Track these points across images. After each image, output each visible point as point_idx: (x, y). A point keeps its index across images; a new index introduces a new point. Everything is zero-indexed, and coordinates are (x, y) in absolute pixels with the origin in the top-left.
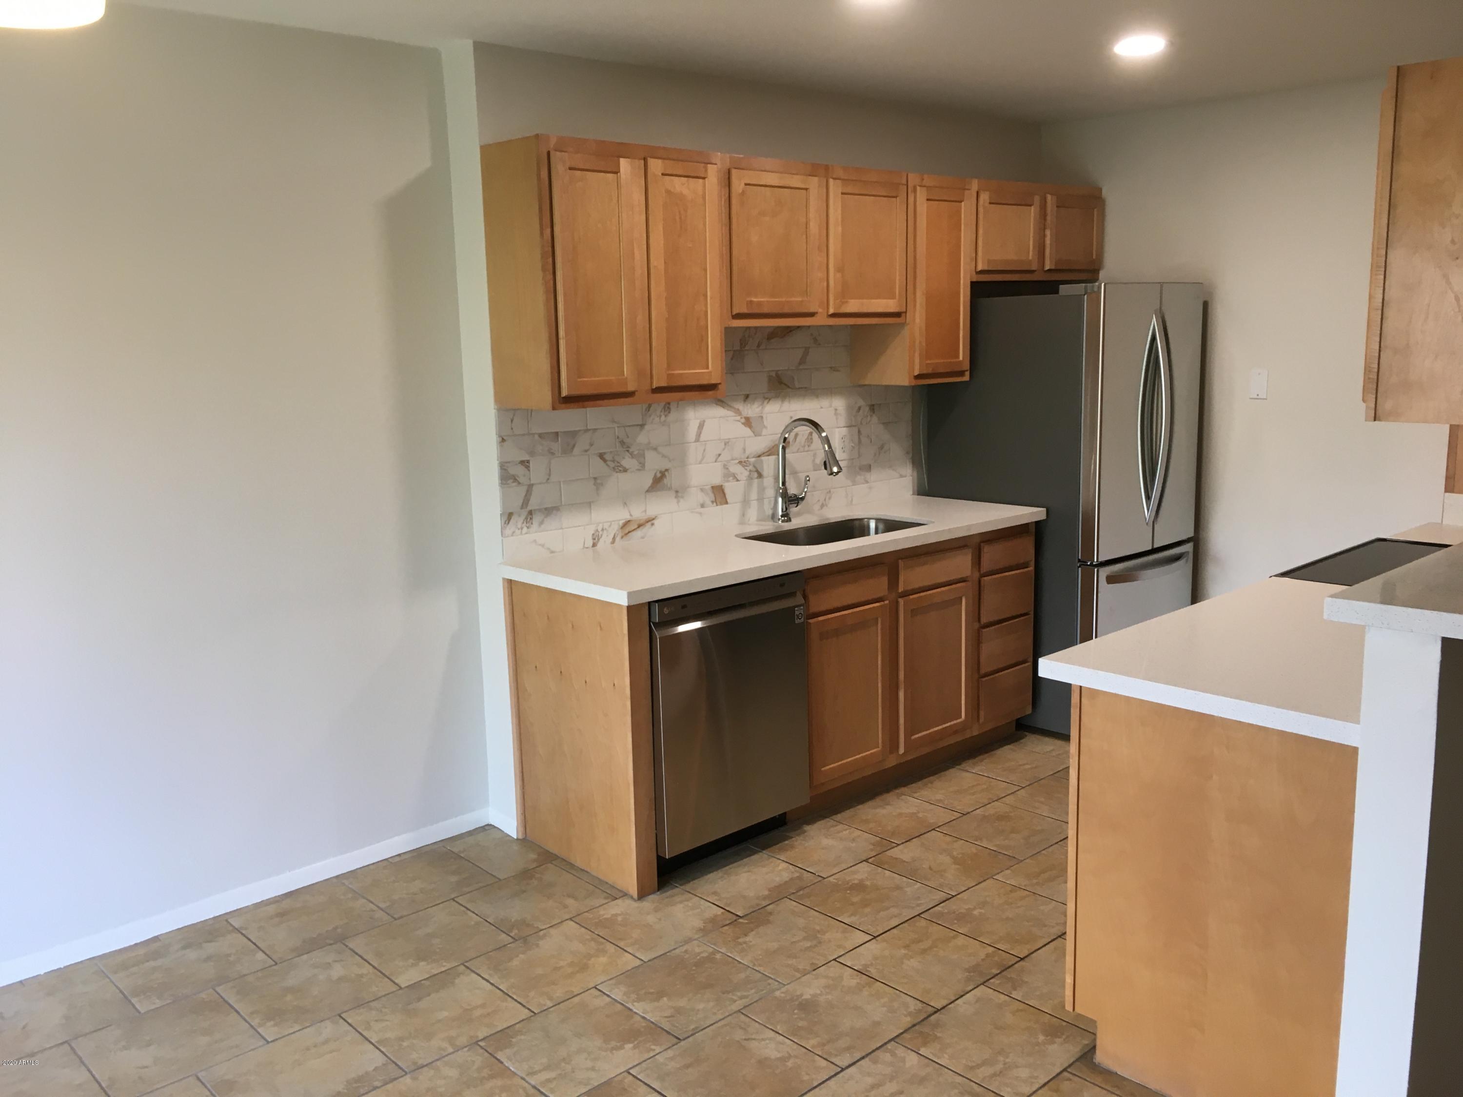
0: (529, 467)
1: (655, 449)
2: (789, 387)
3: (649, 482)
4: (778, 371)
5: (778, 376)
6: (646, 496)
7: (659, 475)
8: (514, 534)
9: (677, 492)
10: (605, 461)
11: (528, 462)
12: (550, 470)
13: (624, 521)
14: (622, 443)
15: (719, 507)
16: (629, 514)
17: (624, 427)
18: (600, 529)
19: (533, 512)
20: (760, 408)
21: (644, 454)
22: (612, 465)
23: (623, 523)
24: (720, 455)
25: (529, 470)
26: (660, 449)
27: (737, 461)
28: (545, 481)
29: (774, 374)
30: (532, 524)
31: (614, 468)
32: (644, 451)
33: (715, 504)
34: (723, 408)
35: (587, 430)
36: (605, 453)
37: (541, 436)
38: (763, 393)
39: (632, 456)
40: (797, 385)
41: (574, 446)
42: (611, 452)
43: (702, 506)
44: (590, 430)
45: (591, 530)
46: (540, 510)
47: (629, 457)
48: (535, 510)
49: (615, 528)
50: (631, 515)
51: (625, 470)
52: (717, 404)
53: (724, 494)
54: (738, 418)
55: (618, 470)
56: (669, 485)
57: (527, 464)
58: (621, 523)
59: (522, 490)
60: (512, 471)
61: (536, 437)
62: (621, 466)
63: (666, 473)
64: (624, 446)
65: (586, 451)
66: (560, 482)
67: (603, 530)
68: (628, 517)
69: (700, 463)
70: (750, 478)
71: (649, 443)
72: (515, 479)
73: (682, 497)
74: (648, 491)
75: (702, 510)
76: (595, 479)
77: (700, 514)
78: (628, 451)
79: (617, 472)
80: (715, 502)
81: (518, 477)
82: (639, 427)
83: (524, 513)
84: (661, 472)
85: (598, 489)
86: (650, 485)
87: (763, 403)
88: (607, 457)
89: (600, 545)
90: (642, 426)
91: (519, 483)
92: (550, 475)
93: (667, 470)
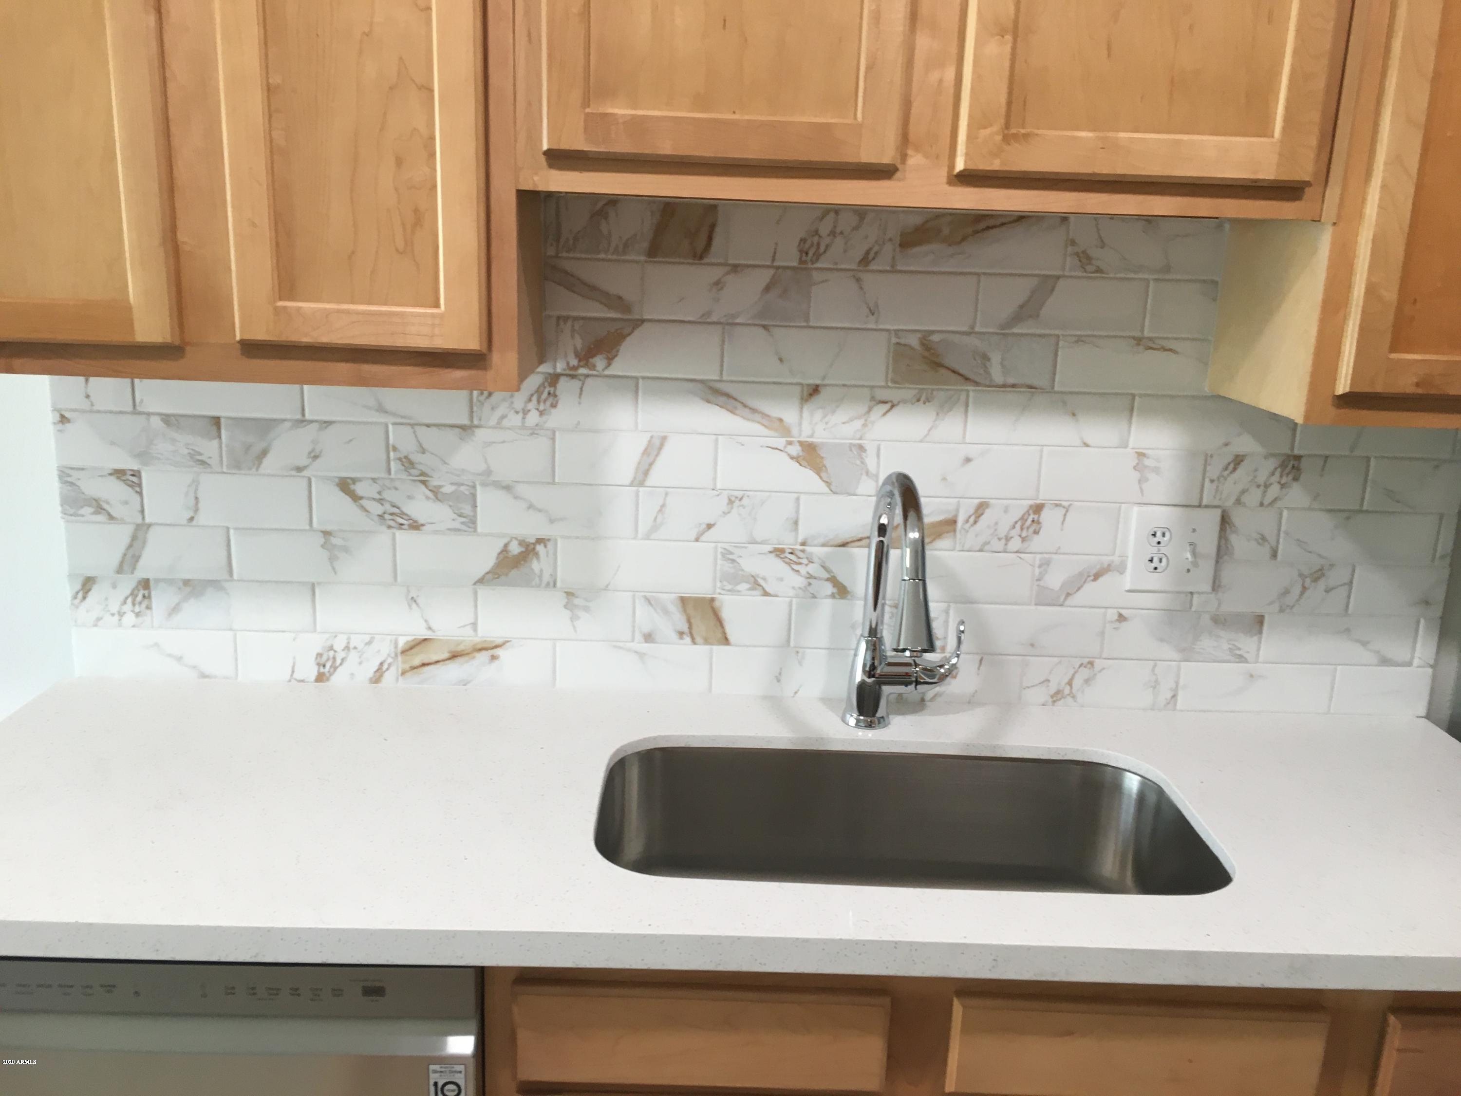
0: (140, 485)
1: (508, 488)
2: (967, 379)
3: (488, 561)
4: (932, 332)
5: (926, 344)
6: (476, 594)
7: (515, 549)
8: (100, 623)
9: (569, 594)
10: (355, 498)
11: (136, 474)
12: (196, 498)
13: (410, 638)
14: (408, 463)
15: (702, 649)
16: (424, 625)
17: (412, 425)
18: (339, 645)
19: (152, 583)
20: (858, 424)
21: (474, 496)
22: (376, 509)
23: (408, 642)
24: (710, 526)
25: (140, 493)
26: (521, 489)
27: (770, 548)
28: (185, 522)
29: (914, 341)
30: (149, 608)
31: (381, 516)
32: (474, 487)
33: (688, 639)
34: (732, 412)
35: (302, 422)
36: (354, 481)
37: (167, 419)
38: (872, 387)
39: (436, 494)
40: (997, 376)
41: (264, 453)
42: (374, 480)
43: (649, 638)
44: (311, 422)
45: (315, 643)
46: (170, 582)
47: (428, 498)
48: (157, 581)
49: (383, 650)
50: (430, 628)
51: (416, 526)
52: (708, 402)
53: (719, 621)
54: (781, 442)
55: (392, 523)
56: (546, 577)
57: (134, 479)
58: (402, 642)
59: (122, 535)
60: (92, 487)
61: (156, 422)
62: (402, 514)
63: (540, 548)
64: (413, 471)
65: (299, 469)
66: (228, 529)
67: (347, 648)
68: (424, 633)
69: (647, 537)
70: (809, 595)
71: (488, 472)
72: (99, 507)
73: (586, 609)
74: (481, 581)
75: (645, 647)
76: (327, 534)
77: (641, 655)
78: (424, 482)
79: (390, 527)
80: (689, 633)
81: (108, 503)
82: (457, 430)
83: (128, 584)
84: (522, 543)
85: (332, 559)
86: (487, 569)
87: (870, 409)
88: (360, 489)
89: (339, 678)
90: (466, 429)
91: (111, 517)
92: (196, 510)
93: (540, 541)
